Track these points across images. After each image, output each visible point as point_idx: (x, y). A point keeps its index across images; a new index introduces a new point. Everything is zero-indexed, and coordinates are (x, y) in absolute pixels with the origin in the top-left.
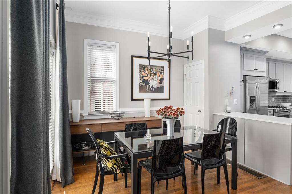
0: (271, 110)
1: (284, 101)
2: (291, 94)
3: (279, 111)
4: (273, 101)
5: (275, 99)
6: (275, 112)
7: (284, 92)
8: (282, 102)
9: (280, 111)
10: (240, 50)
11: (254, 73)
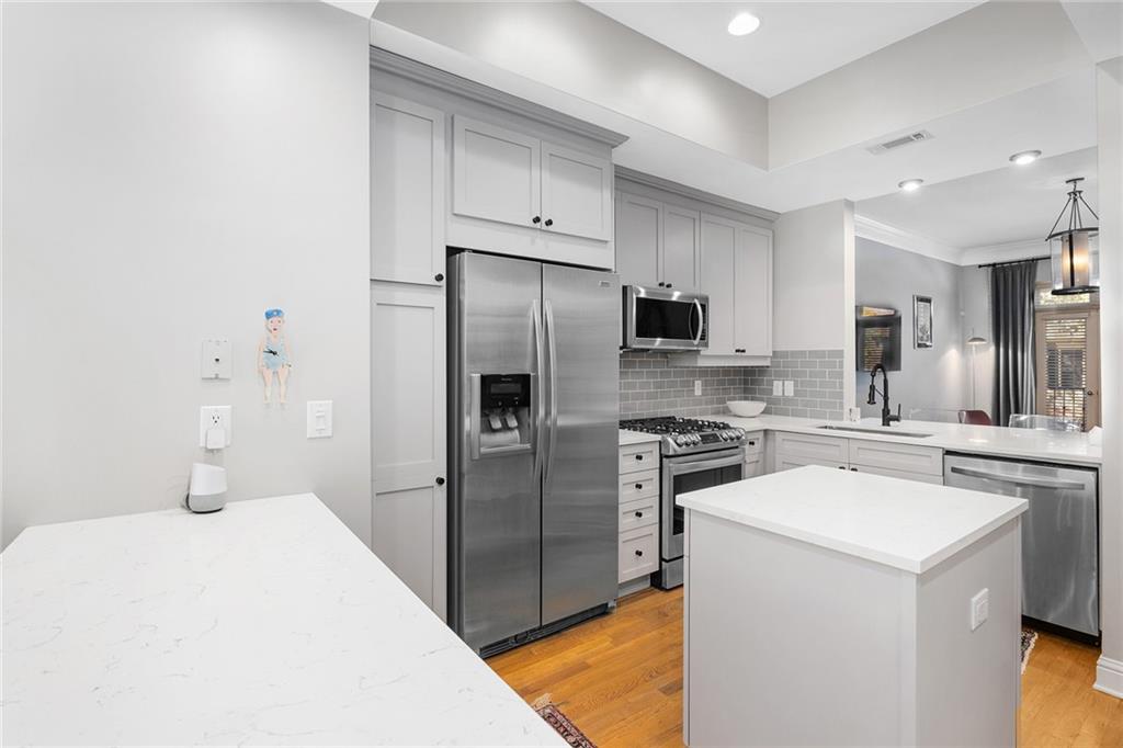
0: (648, 448)
1: (746, 391)
2: (767, 363)
3: (684, 450)
4: (698, 391)
5: (705, 384)
6: (667, 457)
7: (733, 353)
8: (740, 399)
9: (691, 449)
10: (371, 66)
11: (533, 242)
